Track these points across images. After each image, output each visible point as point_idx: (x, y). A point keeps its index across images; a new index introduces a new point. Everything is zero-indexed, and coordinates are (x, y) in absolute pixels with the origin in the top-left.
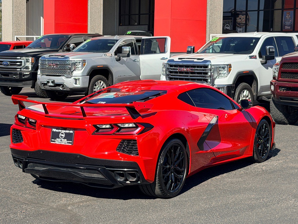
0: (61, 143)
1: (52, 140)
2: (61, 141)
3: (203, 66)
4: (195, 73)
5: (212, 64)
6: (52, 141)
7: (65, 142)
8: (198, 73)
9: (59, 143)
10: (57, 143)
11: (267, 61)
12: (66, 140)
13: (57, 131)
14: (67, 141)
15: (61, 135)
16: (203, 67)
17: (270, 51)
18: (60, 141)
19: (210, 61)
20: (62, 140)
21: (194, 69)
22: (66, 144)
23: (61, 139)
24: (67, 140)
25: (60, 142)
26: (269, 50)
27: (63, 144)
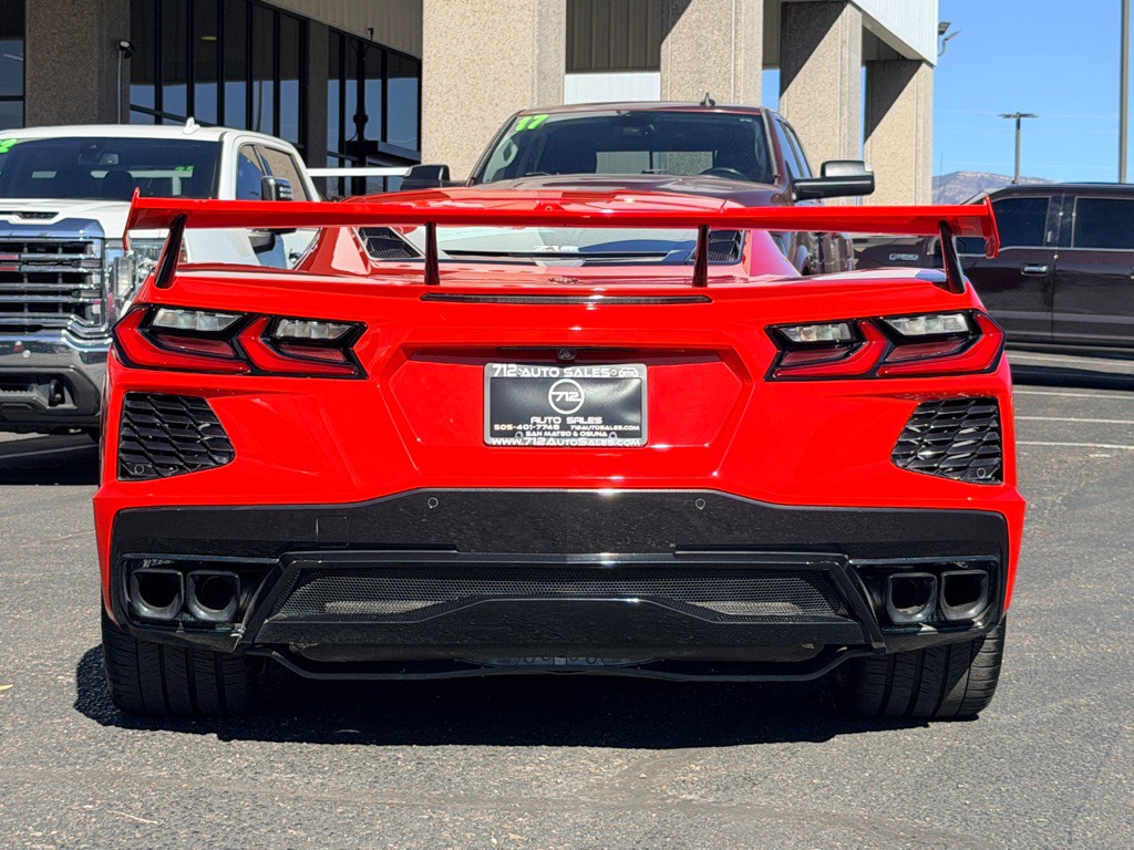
0: (568, 442)
1: (497, 427)
2: (565, 426)
3: (63, 243)
4: (18, 277)
5: (107, 236)
6: (494, 434)
7: (589, 434)
8: (34, 277)
9: (552, 442)
10: (541, 442)
11: (276, 237)
12: (599, 420)
13: (527, 372)
14: (607, 428)
15: (561, 394)
16: (60, 250)
17: (282, 195)
18: (557, 427)
19: (97, 222)
20: (570, 420)
21: (16, 257)
22: (604, 443)
23: (564, 417)
24: (604, 423)
25: (554, 434)
26: (278, 192)
27: (582, 442)
